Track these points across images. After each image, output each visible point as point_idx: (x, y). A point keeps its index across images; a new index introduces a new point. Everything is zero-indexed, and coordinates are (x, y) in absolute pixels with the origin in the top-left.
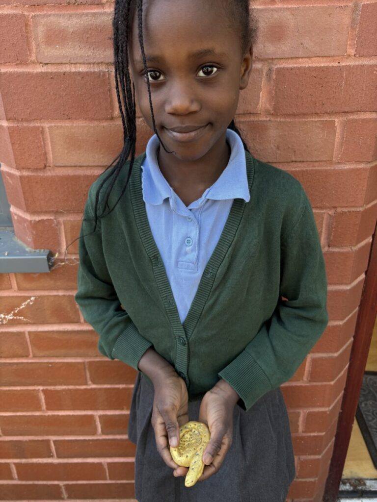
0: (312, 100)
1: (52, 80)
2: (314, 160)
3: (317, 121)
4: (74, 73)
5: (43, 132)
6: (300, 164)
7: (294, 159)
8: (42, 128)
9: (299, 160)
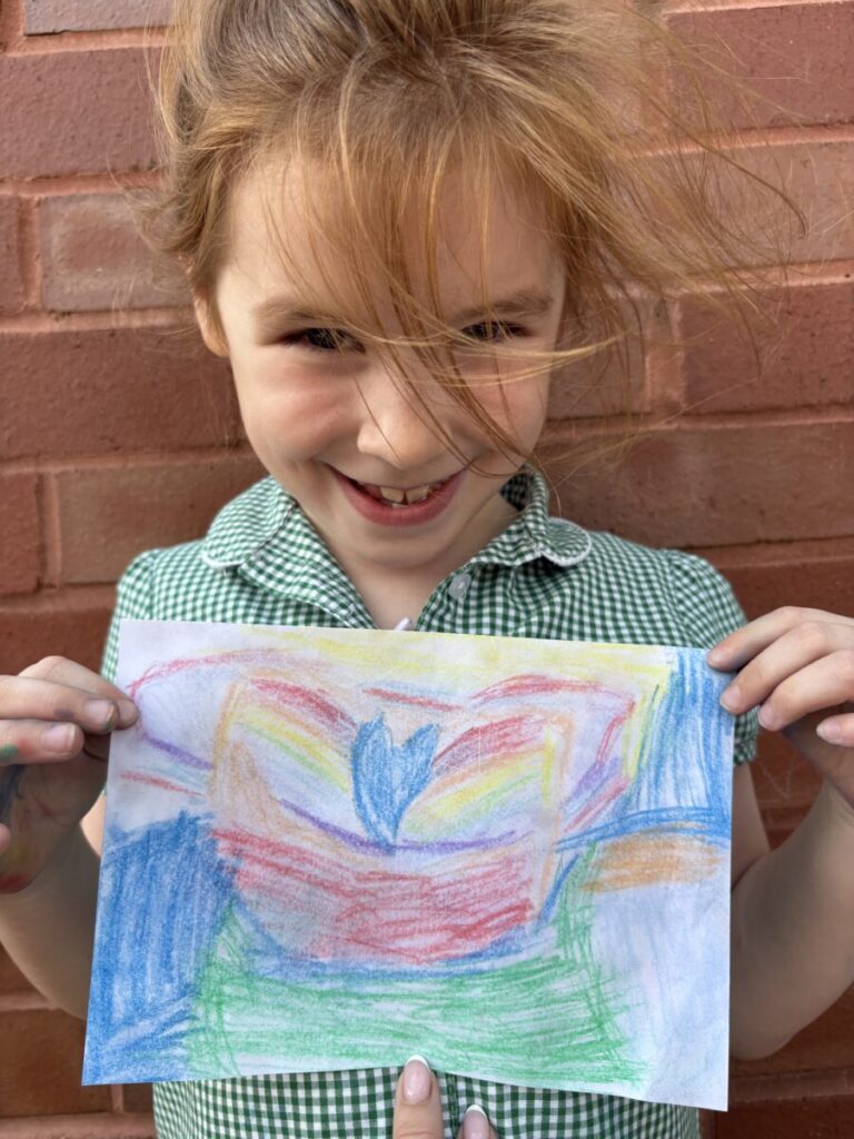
0: (790, 372)
1: (79, 350)
2: (821, 533)
3: (812, 427)
4: (138, 330)
5: (40, 488)
6: (780, 550)
7: (762, 533)
8: (41, 477)
9: (779, 535)
